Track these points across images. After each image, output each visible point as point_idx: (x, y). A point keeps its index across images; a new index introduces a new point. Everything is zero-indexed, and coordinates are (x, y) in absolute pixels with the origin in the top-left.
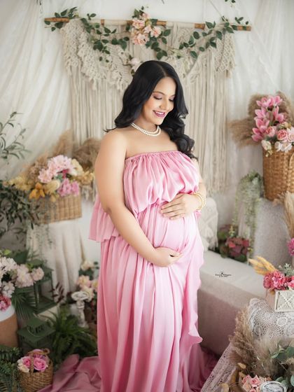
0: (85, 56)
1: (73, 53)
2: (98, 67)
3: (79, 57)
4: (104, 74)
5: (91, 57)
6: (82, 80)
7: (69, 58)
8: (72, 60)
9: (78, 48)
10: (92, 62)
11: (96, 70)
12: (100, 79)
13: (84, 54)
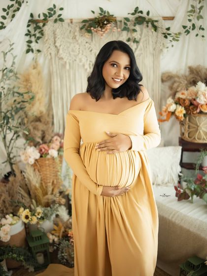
0: (60, 46)
1: (52, 44)
2: (69, 53)
3: (56, 47)
4: (74, 58)
5: (65, 46)
6: (59, 62)
7: (49, 47)
8: (51, 49)
9: (55, 40)
10: (65, 50)
11: (68, 55)
12: (71, 62)
13: (59, 44)
